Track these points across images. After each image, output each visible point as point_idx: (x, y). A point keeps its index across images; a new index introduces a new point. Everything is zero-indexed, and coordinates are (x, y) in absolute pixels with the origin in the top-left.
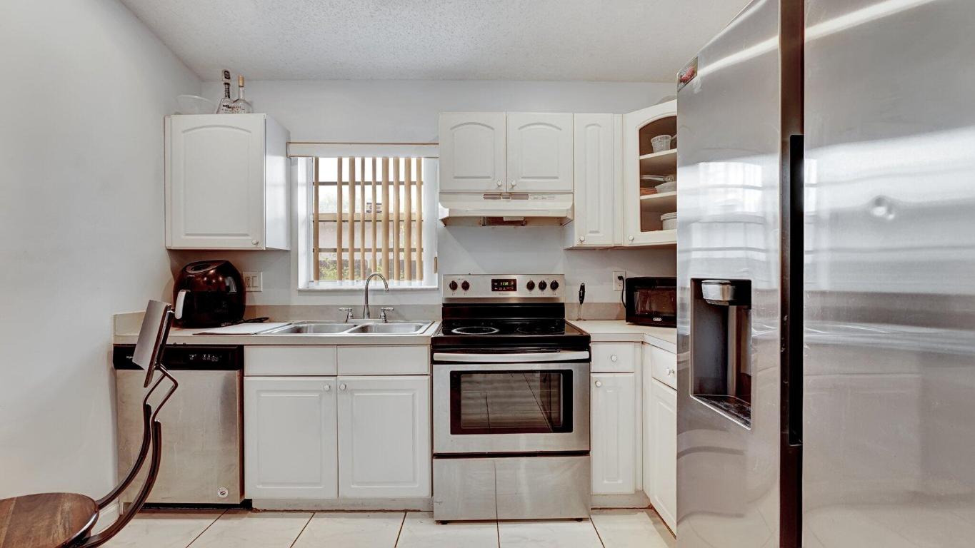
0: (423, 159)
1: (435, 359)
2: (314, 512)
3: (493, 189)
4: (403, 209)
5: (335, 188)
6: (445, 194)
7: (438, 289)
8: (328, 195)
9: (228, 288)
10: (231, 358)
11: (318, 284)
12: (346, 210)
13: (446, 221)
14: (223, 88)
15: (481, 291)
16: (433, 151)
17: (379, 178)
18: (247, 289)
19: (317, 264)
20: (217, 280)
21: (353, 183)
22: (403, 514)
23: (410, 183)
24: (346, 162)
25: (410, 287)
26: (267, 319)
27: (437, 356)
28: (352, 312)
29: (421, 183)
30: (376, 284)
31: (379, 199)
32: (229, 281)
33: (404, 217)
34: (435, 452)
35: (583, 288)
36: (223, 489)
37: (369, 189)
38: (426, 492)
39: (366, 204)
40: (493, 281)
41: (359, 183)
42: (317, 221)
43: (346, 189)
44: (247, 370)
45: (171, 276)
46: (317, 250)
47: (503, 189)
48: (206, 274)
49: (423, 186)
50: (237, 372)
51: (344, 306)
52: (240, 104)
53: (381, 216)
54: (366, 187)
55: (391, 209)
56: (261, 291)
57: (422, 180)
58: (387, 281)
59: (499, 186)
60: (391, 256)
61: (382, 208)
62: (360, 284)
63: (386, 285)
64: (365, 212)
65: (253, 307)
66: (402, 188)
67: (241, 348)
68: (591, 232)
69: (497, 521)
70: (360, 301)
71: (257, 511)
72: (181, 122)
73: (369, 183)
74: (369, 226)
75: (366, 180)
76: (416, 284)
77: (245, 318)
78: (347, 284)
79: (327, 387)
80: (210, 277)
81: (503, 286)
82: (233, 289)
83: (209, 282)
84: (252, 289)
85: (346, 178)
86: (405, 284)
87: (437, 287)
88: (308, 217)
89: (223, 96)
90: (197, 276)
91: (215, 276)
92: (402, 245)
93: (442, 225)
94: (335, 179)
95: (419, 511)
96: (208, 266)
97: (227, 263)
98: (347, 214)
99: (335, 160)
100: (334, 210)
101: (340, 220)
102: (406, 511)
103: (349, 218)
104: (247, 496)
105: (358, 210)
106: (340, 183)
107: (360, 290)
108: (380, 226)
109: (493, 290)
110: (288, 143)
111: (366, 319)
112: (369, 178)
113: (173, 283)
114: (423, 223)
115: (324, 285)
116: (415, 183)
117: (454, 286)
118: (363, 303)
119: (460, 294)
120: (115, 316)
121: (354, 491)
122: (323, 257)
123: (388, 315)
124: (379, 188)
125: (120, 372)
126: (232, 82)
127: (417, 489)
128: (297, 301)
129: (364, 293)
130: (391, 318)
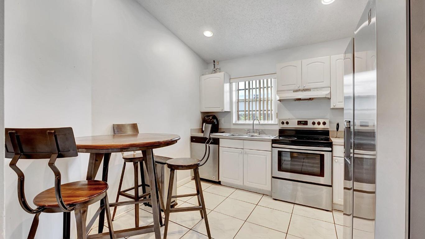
0: (272, 79)
1: (273, 146)
2: (237, 189)
3: (297, 88)
4: (266, 96)
5: (244, 91)
6: (278, 92)
7: (278, 124)
8: (242, 93)
9: (215, 123)
10: (216, 141)
11: (238, 122)
12: (247, 98)
13: (280, 100)
14: (213, 65)
15: (293, 125)
16: (275, 76)
17: (258, 86)
18: (219, 123)
19: (238, 115)
20: (212, 120)
21: (249, 89)
22: (263, 195)
23: (268, 87)
24: (247, 83)
25: (268, 123)
26: (224, 132)
27: (274, 145)
28: (249, 131)
29: (272, 87)
30: (256, 122)
31: (258, 93)
32: (215, 121)
33: (266, 99)
34: (273, 176)
35: (338, 125)
36: (214, 177)
37: (254, 90)
38: (270, 189)
39: (253, 95)
40: (298, 121)
41: (251, 89)
42: (238, 101)
43: (247, 91)
44: (220, 146)
45: (201, 119)
46: (238, 111)
47: (301, 88)
48: (210, 119)
49: (272, 88)
50: (218, 145)
51: (246, 129)
52: (218, 70)
53: (258, 99)
54: (253, 90)
55: (262, 97)
56: (223, 124)
57: (272, 86)
58: (260, 121)
59: (299, 87)
60: (261, 112)
61: (259, 97)
62: (251, 122)
63: (259, 123)
64: (253, 98)
65: (221, 128)
66: (265, 89)
67: (219, 139)
68: (339, 102)
69: (294, 204)
70: (251, 127)
71: (222, 185)
72: (204, 77)
73: (254, 88)
74: (254, 103)
75: (253, 88)
76: (270, 122)
77: (219, 131)
78: (247, 122)
79: (241, 152)
80: (211, 120)
81: (302, 123)
82: (216, 123)
83: (210, 120)
84: (221, 123)
85: (247, 87)
86: (266, 122)
87: (277, 123)
88: (236, 101)
89: (213, 68)
90: (208, 119)
91: (212, 119)
92: (265, 109)
93: (279, 102)
94: (244, 88)
95: (268, 195)
96: (210, 117)
97: (214, 115)
98: (247, 99)
99: (244, 82)
100: (243, 98)
101: (245, 101)
102: (264, 194)
103: (248, 100)
104: (220, 180)
105: (251, 97)
106: (245, 89)
107: (251, 124)
108: (258, 103)
109: (298, 124)
110: (230, 79)
111: (253, 133)
112: (254, 87)
113: (202, 121)
114: (272, 101)
115: (240, 122)
116: (269, 87)
117: (283, 123)
118: (252, 128)
119: (285, 126)
120: (191, 129)
121: (248, 184)
122: (240, 113)
123: (261, 132)
124: (258, 90)
125: (192, 143)
126: (215, 63)
127: (267, 187)
128: (233, 127)
129: (252, 125)
130: (261, 133)
